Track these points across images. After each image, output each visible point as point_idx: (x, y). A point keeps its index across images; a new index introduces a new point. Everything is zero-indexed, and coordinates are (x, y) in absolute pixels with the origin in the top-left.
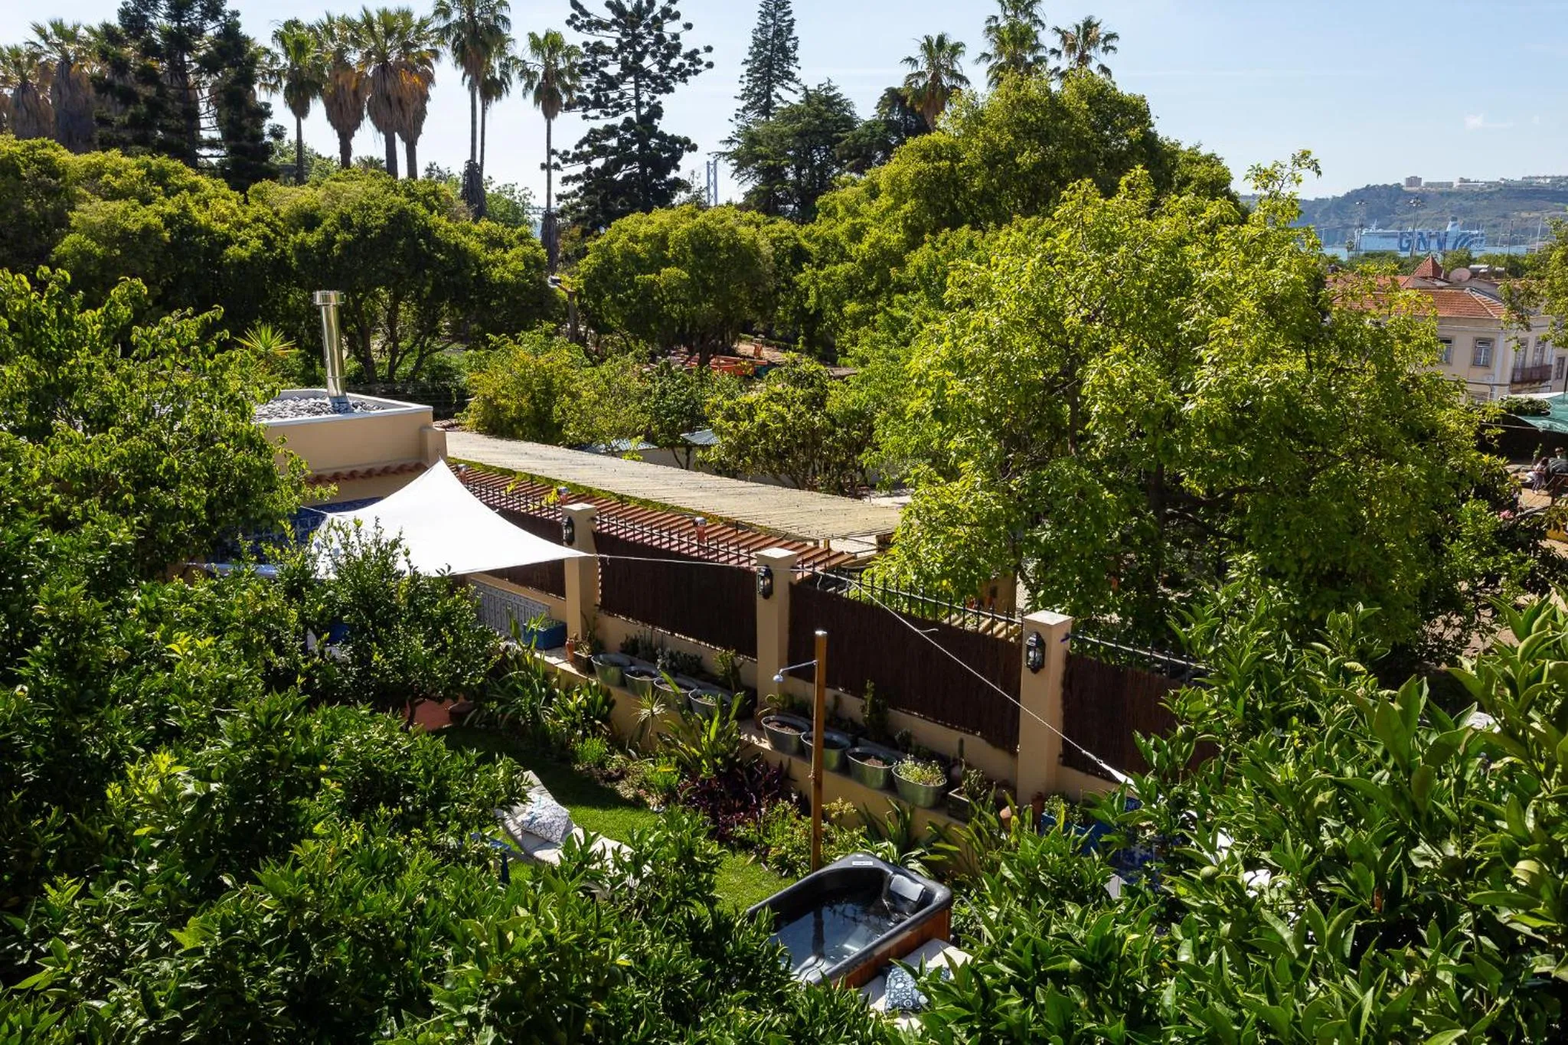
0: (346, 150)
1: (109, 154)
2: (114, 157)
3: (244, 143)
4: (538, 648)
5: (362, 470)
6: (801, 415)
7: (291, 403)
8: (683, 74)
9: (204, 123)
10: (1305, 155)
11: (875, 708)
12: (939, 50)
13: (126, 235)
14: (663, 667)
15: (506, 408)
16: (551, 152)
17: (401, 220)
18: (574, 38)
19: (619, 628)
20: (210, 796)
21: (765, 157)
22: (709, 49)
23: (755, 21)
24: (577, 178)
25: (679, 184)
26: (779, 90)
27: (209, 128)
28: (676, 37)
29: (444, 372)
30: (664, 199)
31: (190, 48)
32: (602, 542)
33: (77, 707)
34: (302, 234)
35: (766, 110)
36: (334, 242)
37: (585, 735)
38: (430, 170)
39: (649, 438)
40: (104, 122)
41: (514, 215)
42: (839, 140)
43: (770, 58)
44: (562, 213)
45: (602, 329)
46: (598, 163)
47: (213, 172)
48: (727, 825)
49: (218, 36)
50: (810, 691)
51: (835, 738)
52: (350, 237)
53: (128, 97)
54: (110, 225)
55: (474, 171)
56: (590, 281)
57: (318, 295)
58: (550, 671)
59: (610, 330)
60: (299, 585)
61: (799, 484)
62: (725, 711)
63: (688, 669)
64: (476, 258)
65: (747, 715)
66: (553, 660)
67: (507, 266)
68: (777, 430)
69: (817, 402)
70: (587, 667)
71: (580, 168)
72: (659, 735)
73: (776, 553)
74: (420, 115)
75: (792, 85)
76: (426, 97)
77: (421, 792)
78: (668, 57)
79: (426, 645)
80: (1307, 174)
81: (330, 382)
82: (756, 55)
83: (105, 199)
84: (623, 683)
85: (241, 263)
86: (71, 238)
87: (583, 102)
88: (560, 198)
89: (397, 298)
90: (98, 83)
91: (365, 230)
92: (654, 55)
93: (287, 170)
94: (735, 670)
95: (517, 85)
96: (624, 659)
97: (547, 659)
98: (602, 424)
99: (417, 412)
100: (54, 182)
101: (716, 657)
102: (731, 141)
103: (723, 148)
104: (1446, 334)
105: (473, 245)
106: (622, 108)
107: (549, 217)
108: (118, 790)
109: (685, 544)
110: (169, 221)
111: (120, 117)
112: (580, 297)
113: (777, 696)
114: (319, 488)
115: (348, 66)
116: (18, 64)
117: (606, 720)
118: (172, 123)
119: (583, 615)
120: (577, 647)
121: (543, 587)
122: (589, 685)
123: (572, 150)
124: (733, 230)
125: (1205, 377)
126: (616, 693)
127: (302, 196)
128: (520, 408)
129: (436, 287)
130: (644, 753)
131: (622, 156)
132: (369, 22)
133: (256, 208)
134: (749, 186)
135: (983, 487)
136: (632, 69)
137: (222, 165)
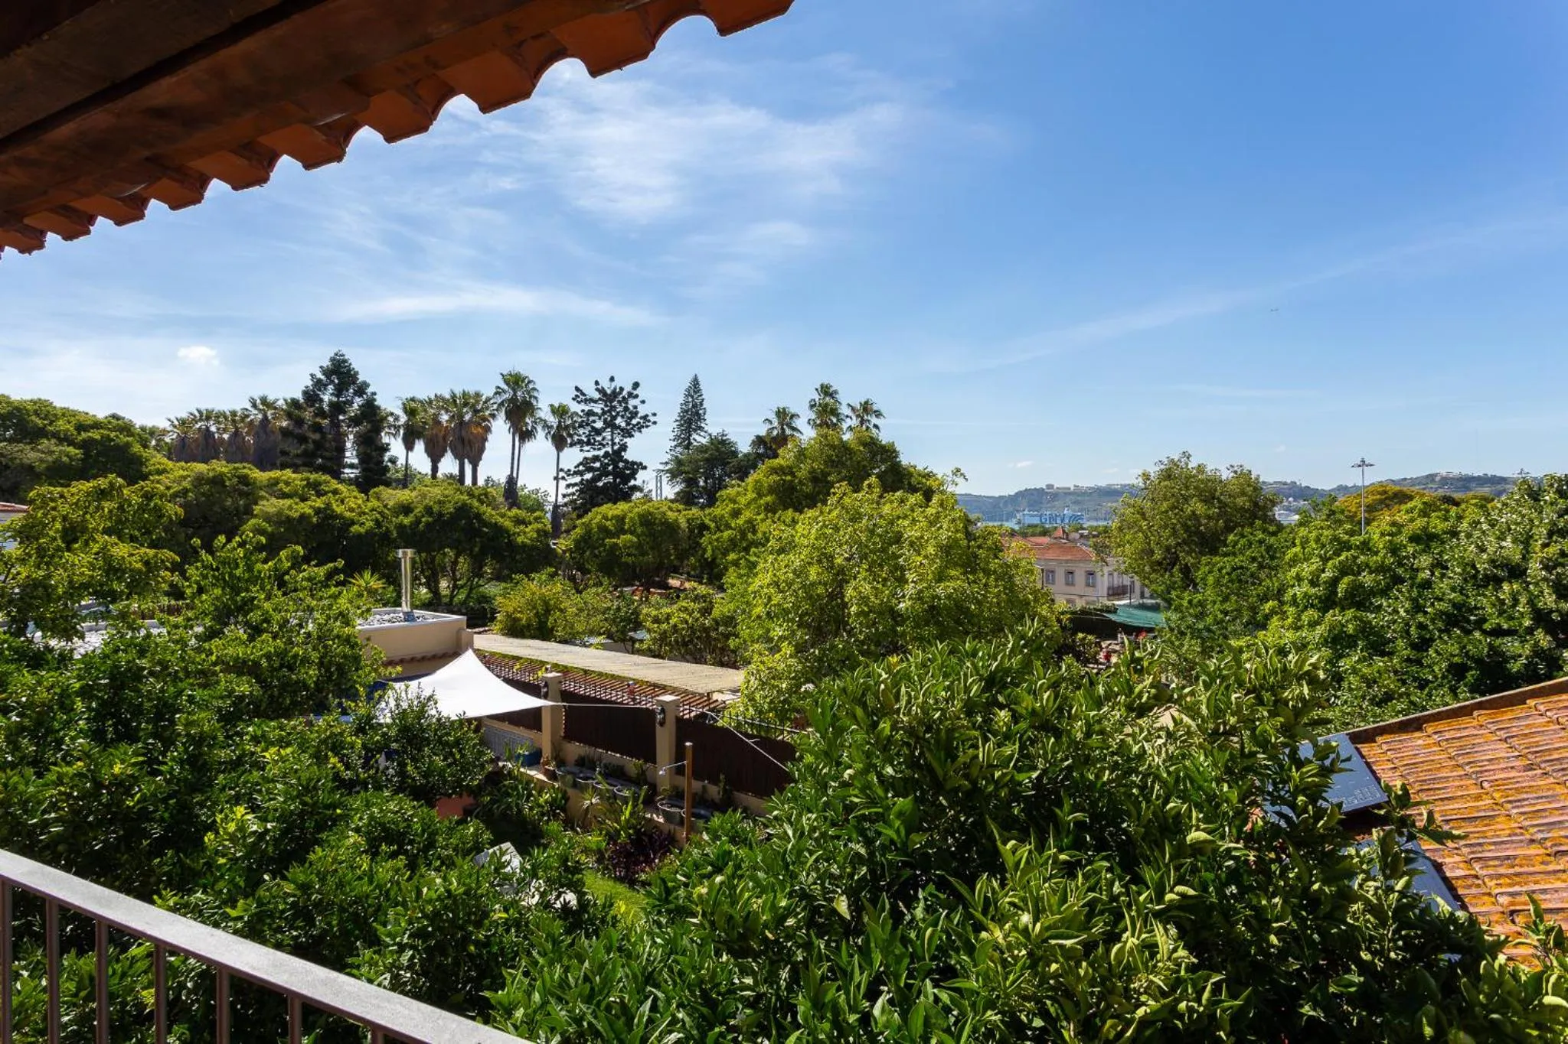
0: (435, 469)
1: (284, 472)
2: (288, 474)
3: (372, 465)
4: (523, 765)
5: (419, 656)
6: (697, 620)
7: (378, 617)
8: (640, 428)
9: (348, 454)
10: (958, 470)
11: (725, 790)
12: (784, 416)
13: (289, 519)
14: (600, 773)
15: (519, 619)
16: (559, 470)
17: (463, 510)
18: (576, 408)
19: (575, 750)
20: (267, 831)
21: (686, 473)
22: (654, 415)
23: (681, 399)
24: (575, 485)
25: (635, 488)
26: (694, 436)
27: (351, 456)
28: (635, 407)
29: (486, 599)
30: (626, 497)
31: (344, 412)
32: (566, 696)
33: (194, 788)
34: (401, 517)
35: (687, 447)
36: (420, 522)
37: (549, 820)
38: (487, 481)
39: (610, 636)
40: (284, 453)
41: (539, 506)
42: (729, 463)
43: (690, 419)
44: (566, 505)
45: (585, 572)
46: (588, 476)
47: (350, 482)
48: (634, 873)
49: (363, 406)
50: (683, 782)
51: (703, 812)
52: (430, 519)
53: (303, 439)
54: (280, 513)
55: (512, 481)
56: (577, 542)
57: (400, 551)
58: (531, 779)
59: (589, 572)
60: (365, 726)
61: (697, 661)
62: (636, 799)
63: (615, 774)
64: (507, 531)
65: (650, 802)
66: (532, 773)
67: (526, 535)
68: (683, 629)
69: (706, 611)
70: (552, 776)
71: (578, 479)
72: (595, 817)
73: (668, 698)
74: (482, 450)
75: (702, 434)
76: (486, 440)
77: (419, 843)
78: (631, 418)
79: (443, 761)
80: (960, 480)
81: (404, 604)
82: (682, 418)
83: (278, 498)
84: (575, 785)
85: (359, 536)
86: (253, 521)
87: (580, 442)
88: (564, 496)
89: (457, 556)
90: (285, 432)
91: (441, 515)
92: (622, 417)
93: (398, 481)
94: (643, 772)
95: (541, 433)
96: (576, 770)
97: (528, 772)
98: (580, 628)
99: (457, 620)
100: (246, 488)
101: (632, 764)
102: (667, 463)
103: (662, 467)
104: (1051, 568)
105: (507, 524)
106: (604, 446)
107: (556, 507)
108: (212, 837)
109: (622, 698)
110: (318, 511)
111: (296, 450)
112: (571, 553)
113: (668, 787)
114: (390, 669)
115: (440, 423)
116: (234, 421)
117: (564, 810)
118: (327, 454)
119: (553, 744)
120: (547, 763)
121: (529, 727)
122: (554, 786)
123: (573, 469)
124: (664, 513)
125: (910, 589)
126: (570, 792)
127: (403, 495)
128: (529, 619)
129: (482, 548)
130: (586, 829)
131: (604, 472)
132: (454, 396)
133: (374, 503)
134: (677, 489)
135: (791, 656)
136: (610, 424)
137: (357, 478)
